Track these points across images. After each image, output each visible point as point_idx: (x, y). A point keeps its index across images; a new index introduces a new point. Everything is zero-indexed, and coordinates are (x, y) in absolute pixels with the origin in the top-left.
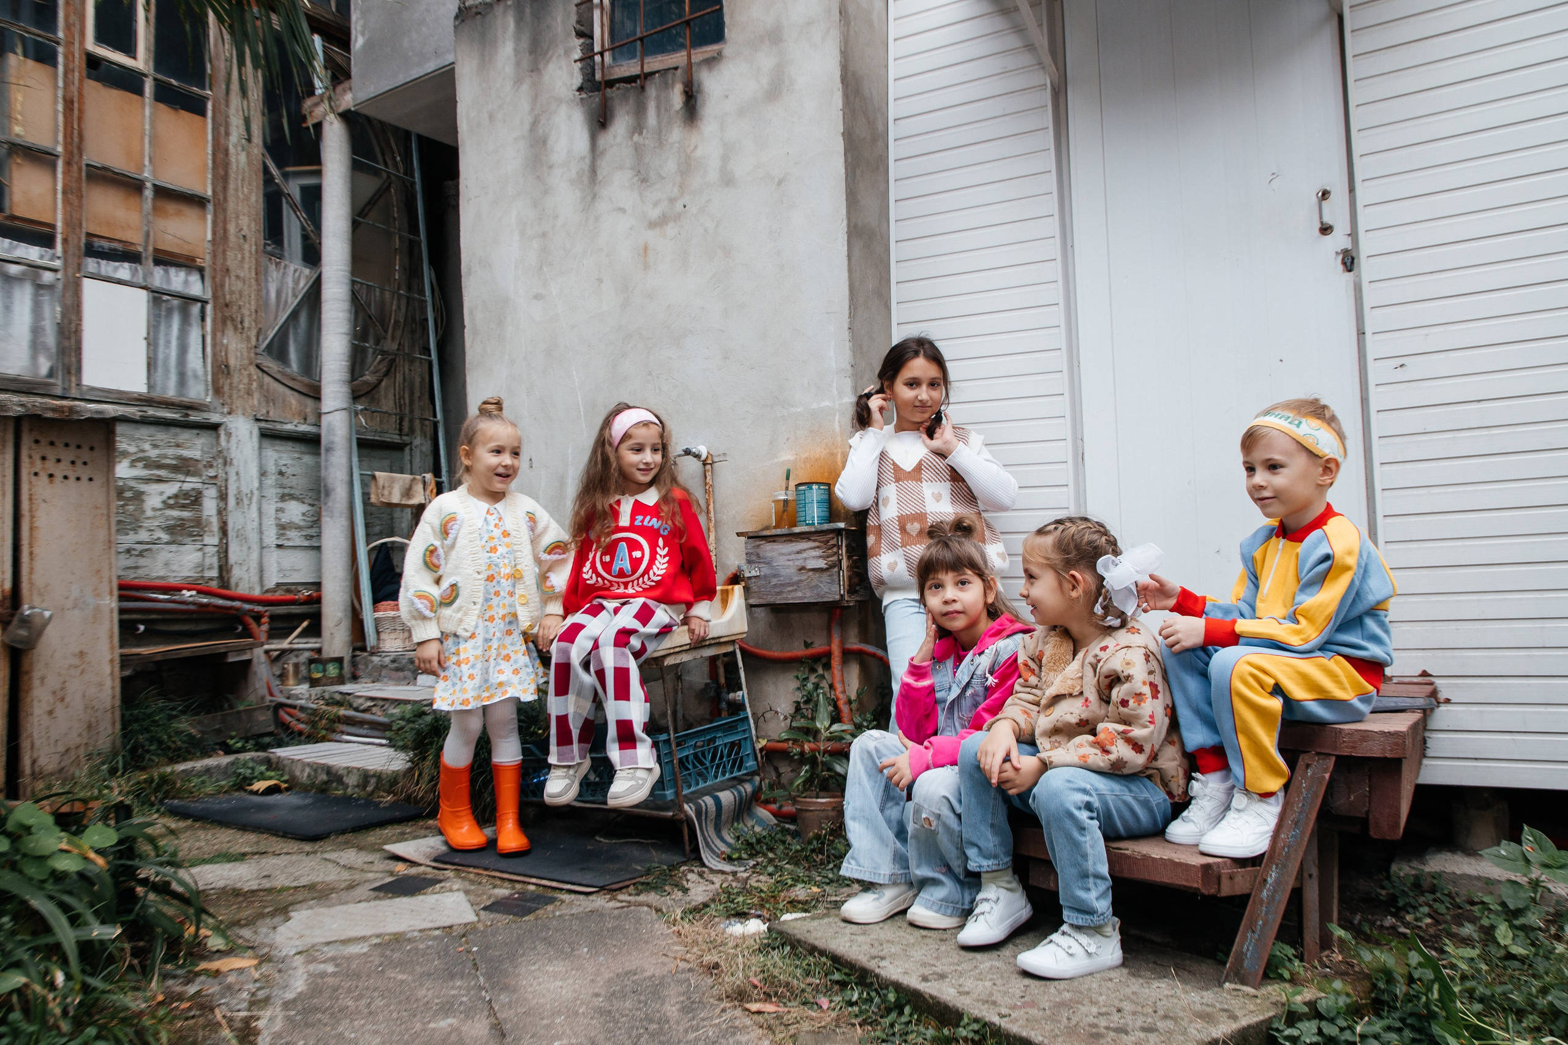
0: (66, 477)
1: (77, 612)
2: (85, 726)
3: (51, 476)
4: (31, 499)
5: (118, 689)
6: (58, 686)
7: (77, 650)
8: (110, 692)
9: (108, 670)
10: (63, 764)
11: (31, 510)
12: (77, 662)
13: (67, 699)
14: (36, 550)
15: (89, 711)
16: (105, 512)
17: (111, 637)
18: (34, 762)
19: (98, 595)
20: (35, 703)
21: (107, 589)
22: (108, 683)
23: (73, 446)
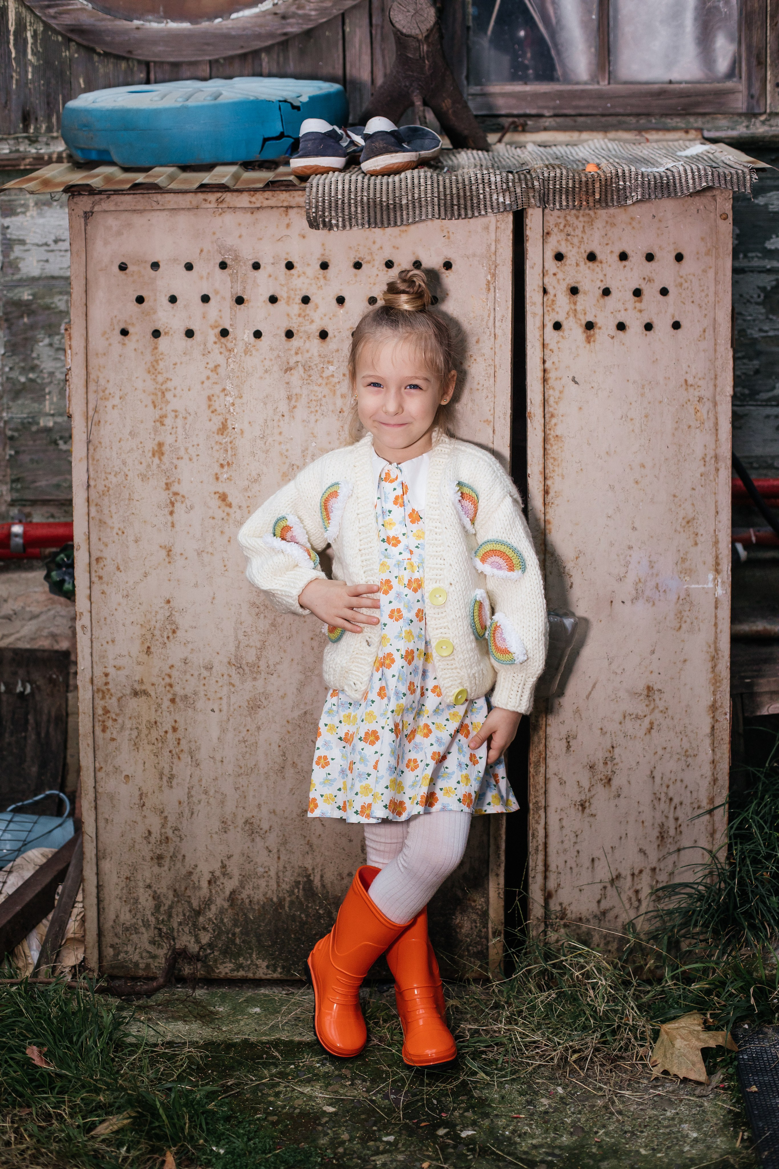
0: (621, 327)
1: (640, 606)
2: (656, 833)
3: (590, 326)
4: (545, 380)
5: (725, 766)
6: (600, 755)
7: (641, 686)
8: (707, 769)
9: (704, 724)
10: (604, 905)
11: (545, 402)
12: (640, 707)
13: (615, 782)
14: (555, 485)
15: (663, 806)
16: (707, 393)
17: (714, 659)
18: (548, 896)
19: (688, 572)
20: (554, 785)
21: (710, 560)
22: (705, 754)
23: (636, 258)
